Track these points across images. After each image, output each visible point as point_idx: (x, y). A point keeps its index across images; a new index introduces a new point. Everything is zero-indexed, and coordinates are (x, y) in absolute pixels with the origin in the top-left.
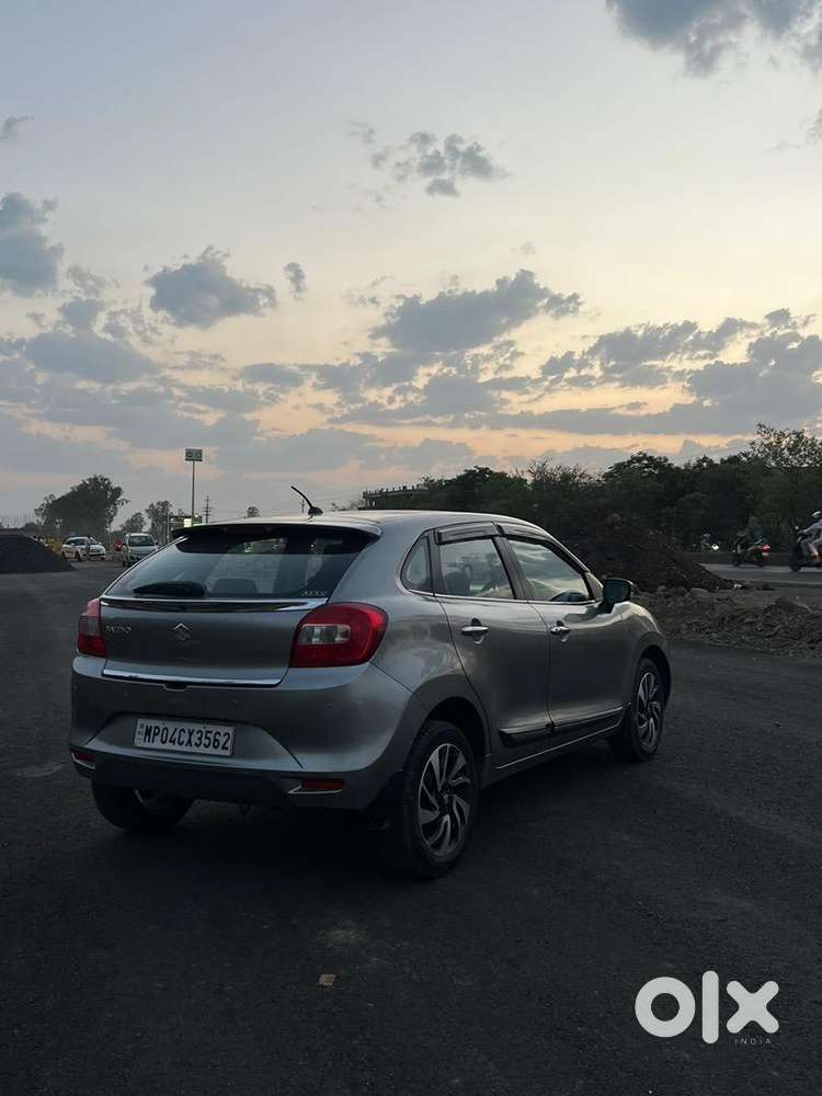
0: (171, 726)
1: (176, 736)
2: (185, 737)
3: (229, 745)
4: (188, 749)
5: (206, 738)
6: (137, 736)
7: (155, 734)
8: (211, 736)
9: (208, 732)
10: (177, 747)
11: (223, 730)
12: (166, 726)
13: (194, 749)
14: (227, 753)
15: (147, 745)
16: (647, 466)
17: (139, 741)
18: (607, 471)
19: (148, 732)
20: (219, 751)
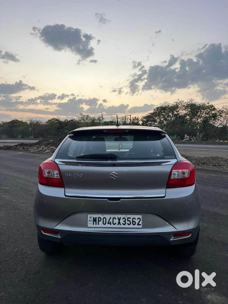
0: (108, 217)
1: (111, 221)
2: (116, 221)
3: (141, 223)
4: (119, 226)
5: (128, 221)
6: (88, 222)
7: (99, 221)
8: (131, 220)
9: (128, 218)
10: (112, 226)
11: (137, 217)
12: (104, 217)
13: (122, 226)
14: (141, 227)
15: (95, 226)
16: (55, 121)
17: (90, 224)
18: (47, 121)
19: (95, 220)
20: (136, 226)
